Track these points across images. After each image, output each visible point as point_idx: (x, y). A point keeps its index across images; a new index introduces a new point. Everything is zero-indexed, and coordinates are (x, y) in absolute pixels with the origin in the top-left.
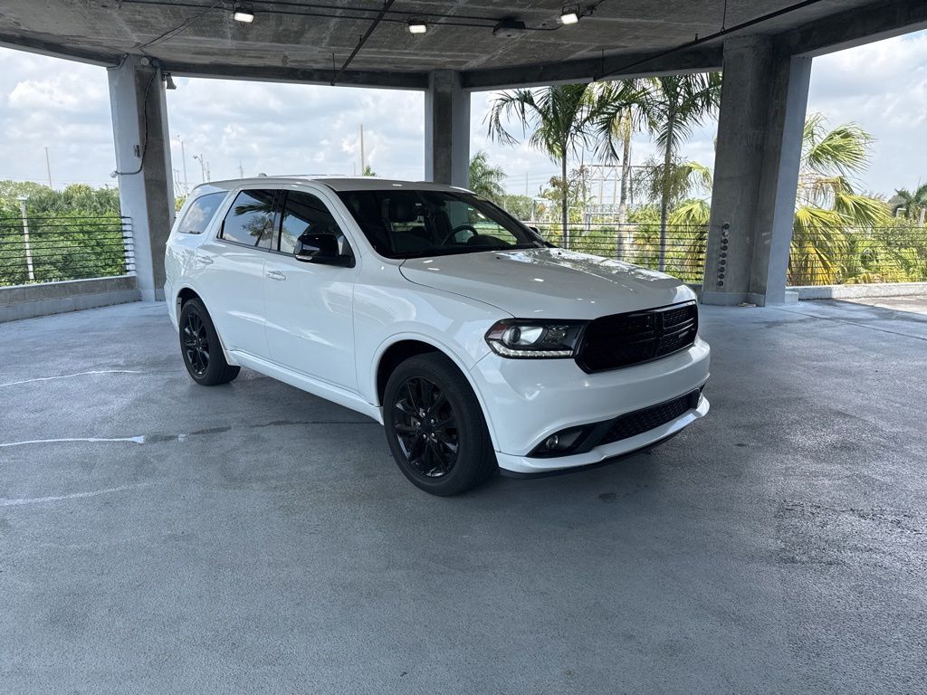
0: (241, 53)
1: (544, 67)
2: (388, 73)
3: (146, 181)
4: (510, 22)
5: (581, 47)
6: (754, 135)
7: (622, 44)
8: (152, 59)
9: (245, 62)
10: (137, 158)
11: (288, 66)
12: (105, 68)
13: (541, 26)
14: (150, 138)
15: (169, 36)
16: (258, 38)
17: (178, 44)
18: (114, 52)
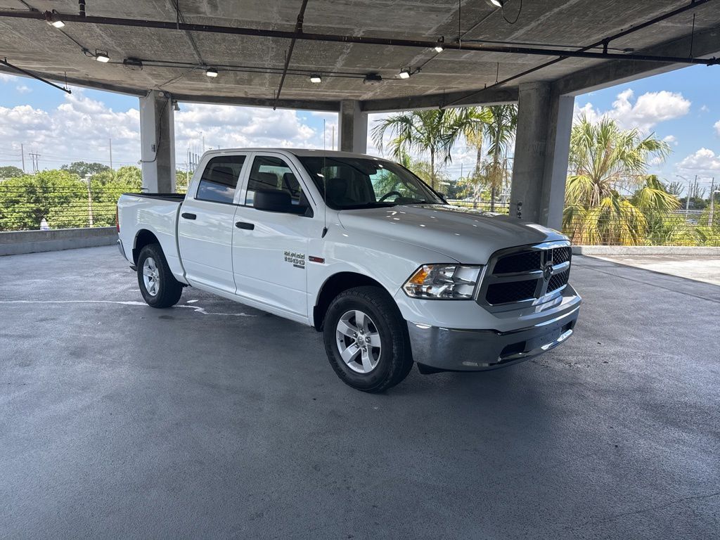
0: (218, 90)
1: (411, 99)
3: (158, 167)
4: (373, 76)
5: (431, 88)
6: (538, 144)
7: (454, 86)
8: (166, 93)
9: (222, 94)
10: (153, 153)
11: (250, 96)
12: (138, 98)
13: (393, 79)
14: (162, 141)
15: (174, 81)
16: (226, 82)
17: (180, 85)
18: (143, 89)
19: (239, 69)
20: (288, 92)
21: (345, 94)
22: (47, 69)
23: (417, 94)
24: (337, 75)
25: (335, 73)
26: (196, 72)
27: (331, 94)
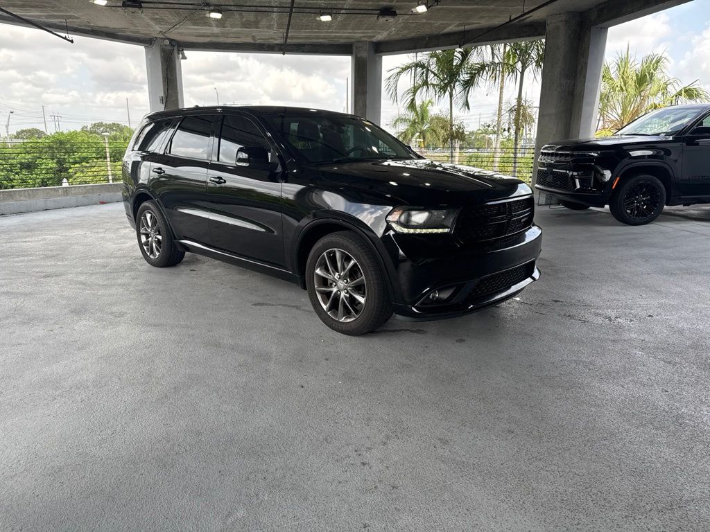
0: (225, 35)
1: (429, 37)
4: (388, 12)
5: (450, 25)
6: (566, 83)
7: (475, 22)
8: (171, 40)
9: (229, 41)
10: (161, 105)
11: (257, 42)
12: (143, 47)
14: (170, 91)
15: (178, 26)
16: (233, 26)
17: (185, 31)
18: (148, 37)
19: (244, 9)
20: (297, 35)
21: (358, 35)
22: (47, 17)
23: (435, 32)
24: (348, 11)
25: (346, 9)
26: (199, 14)
27: (343, 35)
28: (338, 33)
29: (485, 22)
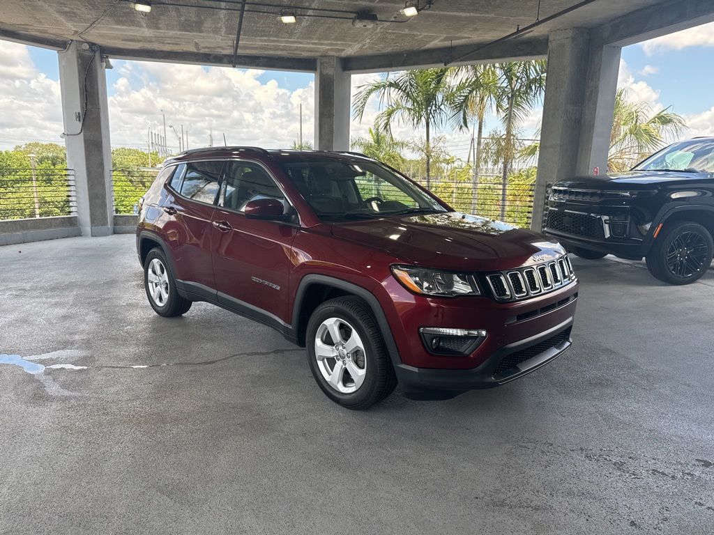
0: (160, 40)
1: (407, 54)
2: (283, 58)
3: (86, 141)
4: (366, 14)
5: (434, 38)
6: (573, 110)
7: (466, 35)
8: (92, 45)
9: (167, 48)
10: (78, 122)
11: (201, 52)
12: (54, 52)
13: (393, 19)
14: (89, 107)
15: (97, 25)
16: (168, 27)
17: (107, 33)
18: (60, 39)
20: (251, 45)
21: (324, 47)
23: (416, 47)
24: (317, 13)
25: (314, 9)
26: (123, 8)
27: (305, 47)
28: (301, 43)
29: (476, 37)
